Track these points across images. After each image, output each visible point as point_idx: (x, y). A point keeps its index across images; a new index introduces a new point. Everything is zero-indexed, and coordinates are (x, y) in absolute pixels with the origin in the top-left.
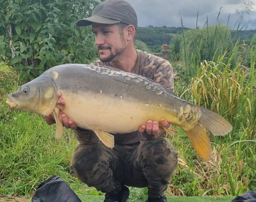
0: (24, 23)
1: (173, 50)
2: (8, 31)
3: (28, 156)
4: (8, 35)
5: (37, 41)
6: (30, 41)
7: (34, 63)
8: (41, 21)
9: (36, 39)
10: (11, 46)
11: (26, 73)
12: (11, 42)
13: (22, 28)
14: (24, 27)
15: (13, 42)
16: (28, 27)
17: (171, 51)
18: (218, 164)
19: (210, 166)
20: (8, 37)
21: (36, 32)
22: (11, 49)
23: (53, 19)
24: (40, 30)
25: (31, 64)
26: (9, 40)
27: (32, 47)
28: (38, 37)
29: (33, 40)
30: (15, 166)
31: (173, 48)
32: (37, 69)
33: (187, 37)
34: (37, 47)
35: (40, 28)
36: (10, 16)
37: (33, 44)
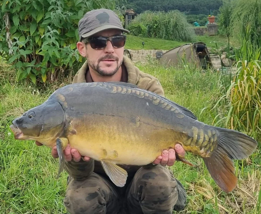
0: (23, 11)
1: (221, 23)
2: (5, 21)
3: (23, 181)
4: (5, 25)
5: (38, 33)
6: (31, 34)
7: (35, 59)
8: (43, 9)
9: (37, 30)
10: (8, 40)
11: (26, 71)
12: (8, 34)
13: (21, 18)
14: (24, 17)
15: (10, 35)
16: (28, 16)
17: (219, 24)
18: (256, 196)
19: (245, 198)
20: (4, 29)
21: (38, 22)
22: (9, 43)
23: (58, 7)
24: (42, 20)
25: (33, 60)
26: (6, 33)
27: (33, 40)
28: (40, 29)
29: (34, 32)
30: (7, 194)
31: (221, 20)
32: (39, 66)
33: (240, 6)
34: (39, 40)
35: (42, 18)
36: (7, 3)
37: (35, 36)
